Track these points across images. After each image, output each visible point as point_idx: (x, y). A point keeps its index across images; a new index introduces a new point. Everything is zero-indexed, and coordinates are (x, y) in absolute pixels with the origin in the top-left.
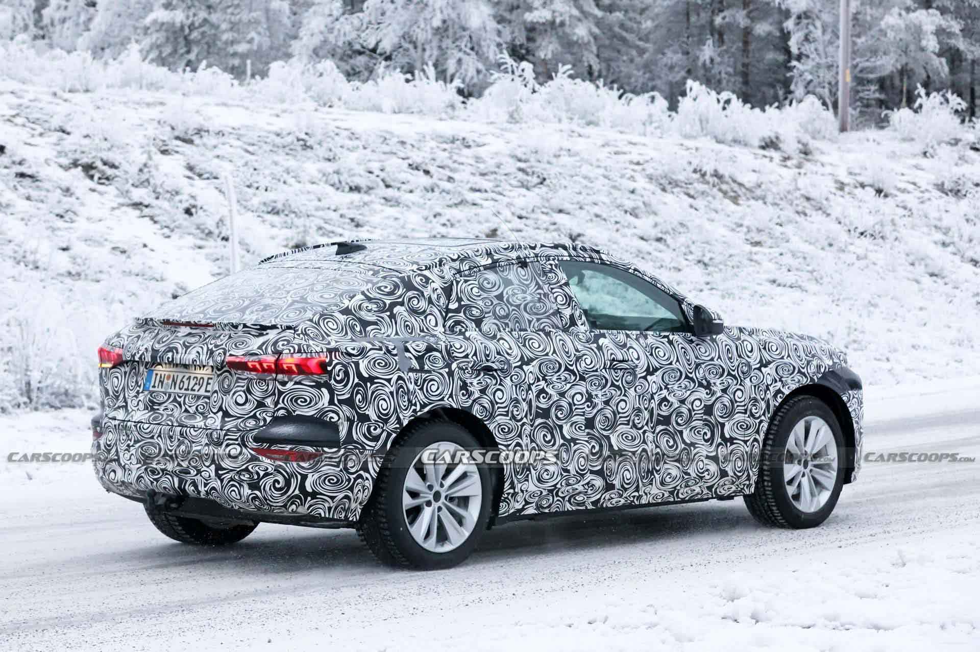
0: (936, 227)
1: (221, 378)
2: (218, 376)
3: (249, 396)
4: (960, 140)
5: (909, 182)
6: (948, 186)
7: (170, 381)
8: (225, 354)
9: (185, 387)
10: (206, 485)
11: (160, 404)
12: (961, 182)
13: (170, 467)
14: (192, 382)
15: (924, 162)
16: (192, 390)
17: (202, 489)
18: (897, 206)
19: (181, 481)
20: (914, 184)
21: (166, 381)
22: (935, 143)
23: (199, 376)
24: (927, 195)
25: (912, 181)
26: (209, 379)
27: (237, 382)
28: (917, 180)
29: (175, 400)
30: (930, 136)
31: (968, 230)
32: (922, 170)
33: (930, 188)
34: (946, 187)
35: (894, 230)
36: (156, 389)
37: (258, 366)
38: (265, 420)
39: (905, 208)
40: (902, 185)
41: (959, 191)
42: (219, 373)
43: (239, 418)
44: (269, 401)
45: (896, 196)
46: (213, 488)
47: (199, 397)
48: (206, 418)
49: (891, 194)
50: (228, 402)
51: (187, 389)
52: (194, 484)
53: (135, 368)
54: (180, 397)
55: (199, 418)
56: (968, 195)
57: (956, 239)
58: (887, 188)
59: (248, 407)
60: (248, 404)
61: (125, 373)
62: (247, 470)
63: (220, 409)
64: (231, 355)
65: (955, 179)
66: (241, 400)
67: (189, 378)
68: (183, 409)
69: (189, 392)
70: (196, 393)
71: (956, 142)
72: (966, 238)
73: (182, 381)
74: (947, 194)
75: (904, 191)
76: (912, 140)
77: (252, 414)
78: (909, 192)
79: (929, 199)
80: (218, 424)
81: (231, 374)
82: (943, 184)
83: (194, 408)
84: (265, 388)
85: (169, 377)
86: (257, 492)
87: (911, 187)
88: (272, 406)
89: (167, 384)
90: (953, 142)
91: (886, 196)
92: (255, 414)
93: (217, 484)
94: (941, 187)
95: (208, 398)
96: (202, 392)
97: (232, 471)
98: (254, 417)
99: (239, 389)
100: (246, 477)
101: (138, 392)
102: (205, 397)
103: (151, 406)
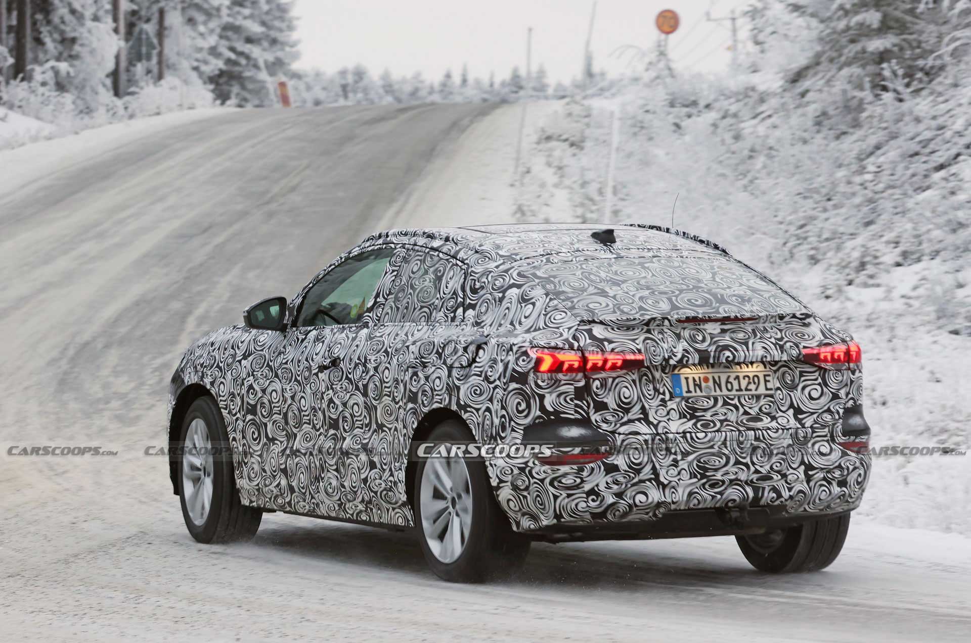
1: (779, 373)
2: (775, 372)
3: (825, 389)
7: (711, 383)
8: (798, 347)
9: (736, 386)
10: (790, 489)
11: (705, 410)
13: (743, 476)
14: (744, 383)
16: (747, 390)
17: (786, 494)
19: (756, 490)
21: (703, 384)
23: (751, 375)
26: (765, 376)
27: (801, 375)
29: (725, 403)
36: (693, 394)
37: (829, 358)
38: (838, 413)
42: (774, 368)
43: (813, 413)
44: (842, 393)
46: (801, 491)
47: (758, 397)
48: (773, 418)
50: (798, 396)
51: (740, 390)
52: (774, 489)
53: (646, 375)
54: (732, 399)
55: (766, 420)
59: (823, 400)
60: (823, 398)
61: (634, 381)
62: (840, 467)
63: (792, 406)
64: (805, 347)
66: (815, 394)
67: (737, 378)
68: (741, 410)
69: (744, 392)
70: (754, 392)
73: (727, 382)
77: (826, 408)
80: (793, 423)
81: (790, 369)
83: (757, 409)
84: (840, 378)
85: (706, 380)
86: (844, 489)
88: (844, 397)
89: (708, 387)
92: (829, 408)
93: (804, 487)
95: (771, 396)
96: (762, 390)
97: (822, 469)
98: (829, 411)
99: (809, 382)
100: (837, 473)
101: (663, 400)
102: (766, 396)
103: (691, 413)
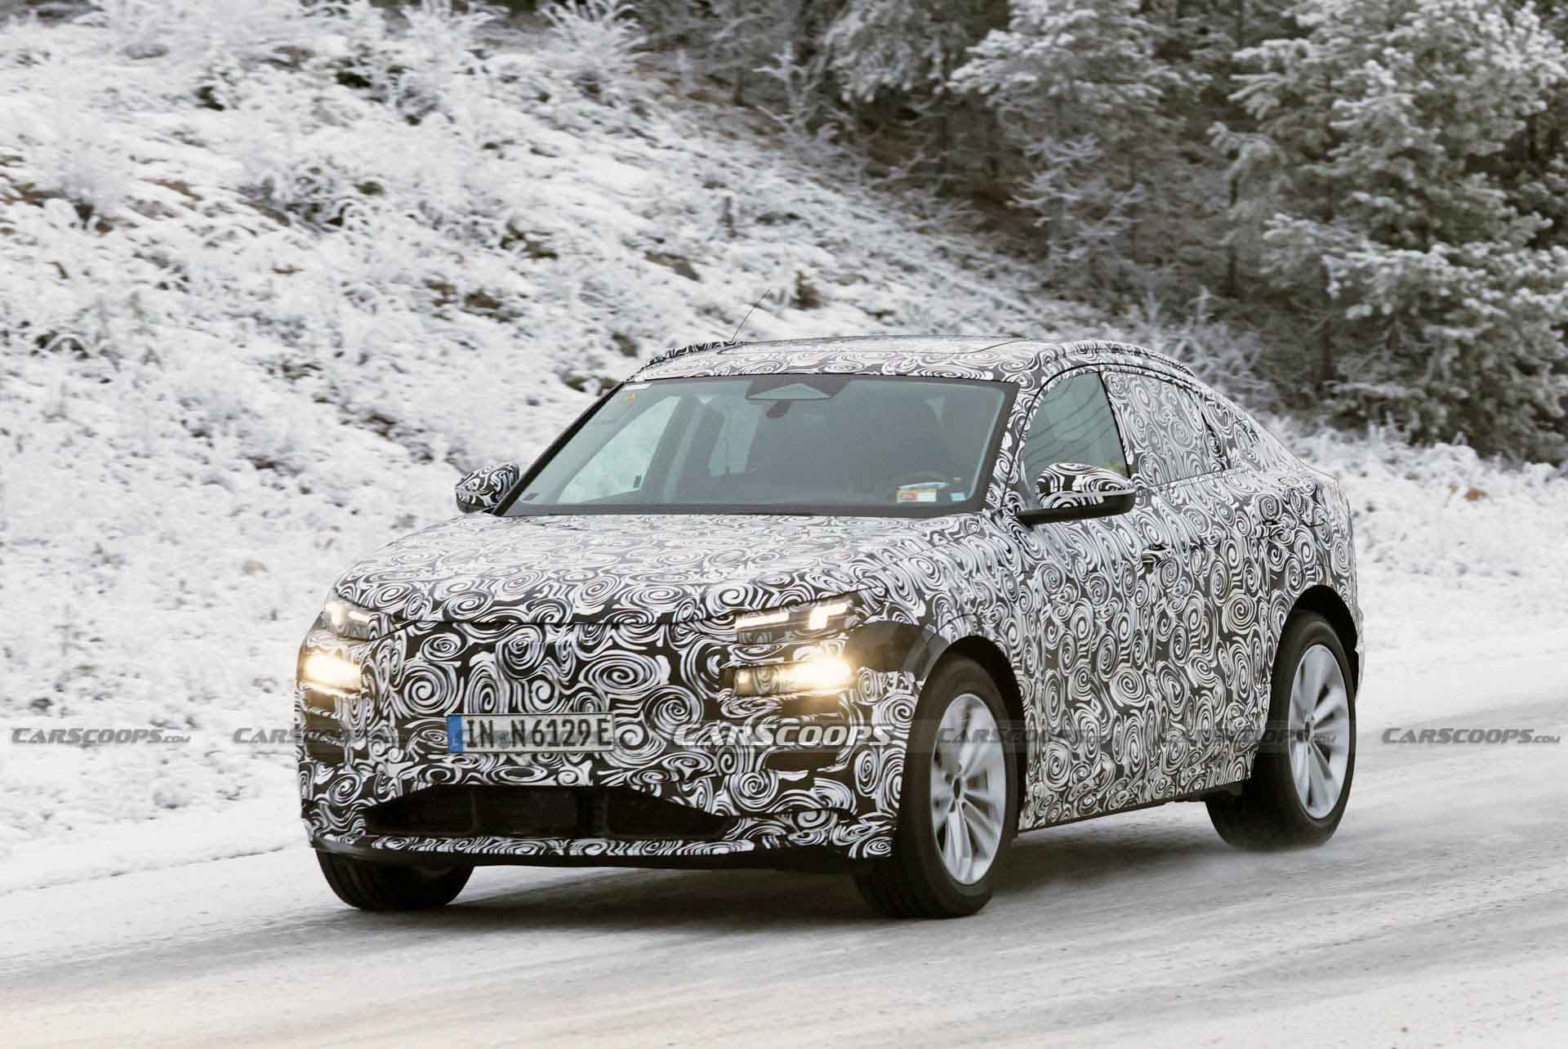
0: (256, 316)
4: (307, 54)
5: (162, 183)
6: (284, 192)
12: (320, 180)
15: (206, 120)
18: (138, 255)
20: (181, 187)
22: (232, 62)
24: (222, 222)
25: (174, 178)
28: (186, 177)
30: (217, 41)
31: (355, 324)
32: (201, 144)
33: (229, 199)
34: (276, 195)
35: (140, 331)
39: (161, 262)
40: (150, 193)
41: (316, 208)
45: (132, 225)
49: (115, 220)
56: (348, 221)
57: (325, 354)
58: (106, 203)
65: (302, 171)
71: (293, 59)
72: (352, 352)
74: (284, 221)
75: (152, 210)
76: (160, 52)
78: (170, 215)
79: (231, 235)
82: (267, 188)
87: (172, 199)
90: (284, 58)
91: (104, 227)
94: (260, 197)
